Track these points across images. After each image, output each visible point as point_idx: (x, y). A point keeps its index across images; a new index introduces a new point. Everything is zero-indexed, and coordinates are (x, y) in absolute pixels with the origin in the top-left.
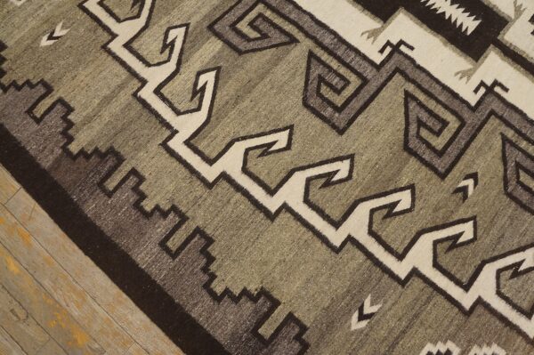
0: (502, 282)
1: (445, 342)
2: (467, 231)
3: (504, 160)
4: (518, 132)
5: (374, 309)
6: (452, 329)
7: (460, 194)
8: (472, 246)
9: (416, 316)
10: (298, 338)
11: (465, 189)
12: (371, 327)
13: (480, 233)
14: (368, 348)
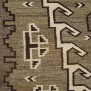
0: (64, 30)
1: (38, 27)
2: (69, 13)
5: (31, 5)
6: (43, 27)
7: (76, 5)
8: (66, 17)
9: (38, 16)
11: (78, 5)
12: (26, 8)
13: (71, 16)
14: (21, 11)
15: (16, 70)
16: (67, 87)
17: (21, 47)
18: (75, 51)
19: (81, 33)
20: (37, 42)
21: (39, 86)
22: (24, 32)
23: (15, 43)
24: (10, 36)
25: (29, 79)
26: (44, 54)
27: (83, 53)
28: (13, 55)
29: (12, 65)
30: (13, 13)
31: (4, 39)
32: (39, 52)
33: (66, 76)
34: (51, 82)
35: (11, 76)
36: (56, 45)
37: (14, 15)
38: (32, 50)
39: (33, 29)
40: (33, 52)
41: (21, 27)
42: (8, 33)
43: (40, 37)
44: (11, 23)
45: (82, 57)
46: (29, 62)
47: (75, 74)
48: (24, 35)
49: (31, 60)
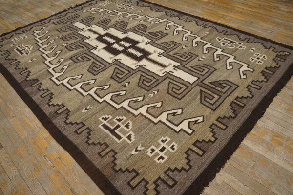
0: (131, 103)
1: (108, 115)
2: (123, 93)
3: (140, 79)
4: (146, 74)
5: (90, 108)
6: (112, 113)
7: (123, 86)
8: (124, 96)
9: (102, 110)
10: (67, 114)
11: (125, 85)
12: (88, 112)
13: (127, 93)
14: (85, 116)
15: (118, 155)
16: (173, 131)
17: (107, 136)
18: (152, 108)
19: (144, 96)
20: (116, 123)
21: (151, 148)
22: (100, 126)
23: (99, 137)
24: (90, 137)
25: (136, 150)
26: (130, 127)
27: (159, 104)
28: (105, 147)
29: (112, 154)
30: (78, 122)
31: (87, 142)
32: (125, 128)
33: (163, 125)
34: (156, 138)
35: (117, 162)
36: (134, 115)
37: (82, 123)
38: (118, 130)
39: (105, 119)
40: (120, 132)
41: (94, 124)
42: (86, 136)
43: (117, 119)
44: (84, 128)
45: (161, 106)
46: (124, 141)
47: (169, 119)
48: (102, 128)
49: (124, 138)
